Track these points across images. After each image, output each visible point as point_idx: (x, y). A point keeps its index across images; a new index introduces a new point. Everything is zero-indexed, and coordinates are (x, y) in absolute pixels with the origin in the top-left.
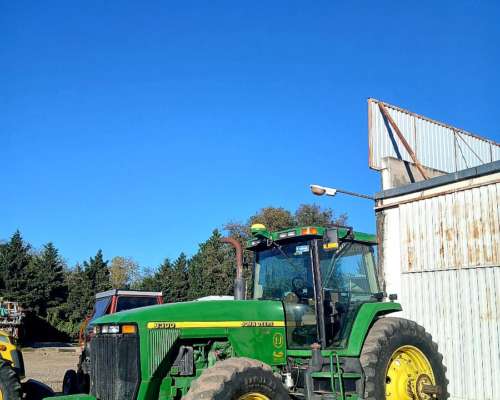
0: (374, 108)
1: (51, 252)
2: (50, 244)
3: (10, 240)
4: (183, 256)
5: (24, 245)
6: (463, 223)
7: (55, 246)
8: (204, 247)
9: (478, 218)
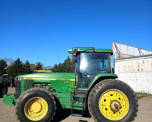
0: (113, 43)
1: (27, 63)
2: (27, 61)
3: (17, 60)
4: (60, 63)
5: (21, 61)
6: (127, 65)
7: (28, 61)
8: (66, 61)
9: (129, 65)
